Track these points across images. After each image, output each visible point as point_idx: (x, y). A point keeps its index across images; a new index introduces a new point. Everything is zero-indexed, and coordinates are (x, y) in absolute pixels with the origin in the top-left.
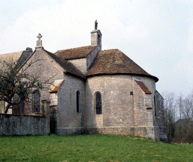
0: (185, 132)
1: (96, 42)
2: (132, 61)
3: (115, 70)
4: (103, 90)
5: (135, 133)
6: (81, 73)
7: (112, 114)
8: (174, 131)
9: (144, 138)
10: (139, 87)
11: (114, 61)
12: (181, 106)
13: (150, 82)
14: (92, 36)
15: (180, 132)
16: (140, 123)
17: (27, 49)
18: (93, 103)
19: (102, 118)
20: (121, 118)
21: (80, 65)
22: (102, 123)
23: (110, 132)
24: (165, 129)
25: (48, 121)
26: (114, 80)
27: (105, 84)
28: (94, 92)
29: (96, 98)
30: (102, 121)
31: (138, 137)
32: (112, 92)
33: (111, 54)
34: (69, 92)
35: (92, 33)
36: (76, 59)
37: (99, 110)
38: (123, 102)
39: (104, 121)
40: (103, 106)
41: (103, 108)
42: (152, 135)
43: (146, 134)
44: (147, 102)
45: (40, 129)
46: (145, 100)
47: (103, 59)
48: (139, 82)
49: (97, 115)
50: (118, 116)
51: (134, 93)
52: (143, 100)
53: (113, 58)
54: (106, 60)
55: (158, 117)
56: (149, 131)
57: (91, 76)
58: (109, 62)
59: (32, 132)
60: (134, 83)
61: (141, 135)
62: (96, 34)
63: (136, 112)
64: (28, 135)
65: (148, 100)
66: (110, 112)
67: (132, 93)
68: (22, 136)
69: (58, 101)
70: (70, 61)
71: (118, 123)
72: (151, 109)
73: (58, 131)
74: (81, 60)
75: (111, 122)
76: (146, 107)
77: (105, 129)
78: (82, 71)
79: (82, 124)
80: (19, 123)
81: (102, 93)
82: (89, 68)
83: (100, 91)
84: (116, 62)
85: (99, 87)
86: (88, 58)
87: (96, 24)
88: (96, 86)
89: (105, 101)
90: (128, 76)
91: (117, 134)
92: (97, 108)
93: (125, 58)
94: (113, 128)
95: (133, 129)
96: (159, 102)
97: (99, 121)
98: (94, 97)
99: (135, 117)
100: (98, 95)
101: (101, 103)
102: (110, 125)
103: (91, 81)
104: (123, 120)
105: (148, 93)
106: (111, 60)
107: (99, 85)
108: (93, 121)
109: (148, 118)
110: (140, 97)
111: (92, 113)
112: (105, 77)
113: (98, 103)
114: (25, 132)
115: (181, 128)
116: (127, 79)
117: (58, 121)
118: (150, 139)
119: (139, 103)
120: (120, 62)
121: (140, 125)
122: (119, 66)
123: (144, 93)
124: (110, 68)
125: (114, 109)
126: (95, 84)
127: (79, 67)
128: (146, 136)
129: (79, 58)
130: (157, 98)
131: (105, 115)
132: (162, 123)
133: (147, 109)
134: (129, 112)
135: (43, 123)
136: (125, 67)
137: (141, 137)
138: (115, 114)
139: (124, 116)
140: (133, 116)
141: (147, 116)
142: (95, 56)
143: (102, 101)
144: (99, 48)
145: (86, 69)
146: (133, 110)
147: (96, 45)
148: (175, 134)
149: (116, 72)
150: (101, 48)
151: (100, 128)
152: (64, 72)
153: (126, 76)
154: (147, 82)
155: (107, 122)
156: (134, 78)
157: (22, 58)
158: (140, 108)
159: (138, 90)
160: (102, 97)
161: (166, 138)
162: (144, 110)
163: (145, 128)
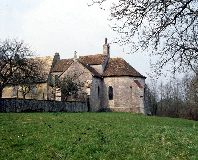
0: (165, 111)
1: (107, 52)
2: (130, 66)
3: (121, 73)
4: (114, 85)
5: (133, 111)
6: (99, 74)
7: (120, 100)
8: (156, 110)
9: (138, 113)
10: (135, 84)
11: (119, 66)
12: (162, 91)
13: (142, 80)
14: (104, 48)
15: (161, 111)
16: (136, 105)
17: (56, 54)
18: (108, 93)
19: (113, 102)
20: (124, 102)
21: (98, 69)
22: (113, 105)
23: (118, 110)
24: (150, 108)
25: (86, 104)
26: (121, 79)
27: (115, 82)
28: (108, 86)
29: (110, 90)
30: (113, 103)
31: (135, 113)
32: (119, 87)
33: (117, 61)
34: (95, 87)
35: (104, 46)
36: (95, 65)
37: (111, 97)
38: (126, 92)
39: (114, 104)
40: (114, 95)
41: (114, 96)
42: (143, 112)
43: (139, 111)
44: (140, 93)
45: (83, 109)
46: (139, 92)
47: (112, 65)
48: (136, 80)
49: (110, 100)
50: (123, 101)
51: (132, 87)
52: (138, 92)
53: (119, 64)
54: (114, 65)
55: (146, 101)
56: (141, 110)
57: (106, 77)
58: (116, 67)
59: (80, 110)
60: (132, 81)
61: (136, 112)
62: (107, 47)
63: (133, 98)
64: (79, 112)
65: (141, 92)
66: (118, 98)
67: (131, 87)
68: (76, 112)
69: (91, 93)
70: (92, 66)
71: (123, 105)
72: (142, 97)
73: (91, 110)
74: (99, 65)
75: (119, 104)
76: (140, 96)
77: (115, 108)
78: (100, 73)
79: (101, 105)
80: (75, 106)
81: (113, 87)
82: (104, 71)
83: (112, 86)
84: (121, 67)
85: (111, 83)
86: (103, 64)
87: (106, 40)
88: (109, 82)
89: (115, 92)
90: (129, 77)
91: (122, 111)
92: (110, 96)
93: (126, 64)
94: (120, 108)
95: (131, 109)
96: (146, 92)
97: (111, 104)
98: (108, 90)
99: (133, 101)
100: (111, 88)
101: (112, 93)
102: (118, 106)
103: (106, 80)
104: (126, 103)
105: (141, 88)
106: (118, 66)
107: (111, 82)
108: (108, 104)
109: (141, 102)
110: (136, 90)
111: (107, 99)
112: (115, 78)
113: (111, 93)
114: (78, 110)
115: (162, 107)
116: (128, 79)
117: (91, 104)
118: (142, 114)
119: (135, 93)
120: (123, 67)
121: (136, 106)
122: (123, 70)
123: (139, 88)
124: (118, 71)
125: (120, 96)
126: (108, 82)
127: (98, 70)
128: (140, 113)
129: (98, 64)
130: (146, 89)
131: (115, 100)
132: (148, 105)
133: (140, 97)
134: (130, 98)
135: (85, 106)
136: (126, 71)
137: (137, 113)
138: (121, 100)
139: (126, 100)
140: (132, 100)
141: (140, 101)
142: (107, 62)
143: (113, 92)
144: (108, 56)
145: (102, 72)
146: (132, 97)
147: (107, 54)
148: (157, 112)
149: (121, 74)
150: (109, 56)
151: (112, 108)
152: (93, 76)
153: (127, 77)
154: (140, 80)
155: (116, 104)
156: (132, 78)
157: (54, 61)
158: (136, 96)
159: (135, 86)
160: (113, 89)
161: (151, 114)
162: (138, 97)
163: (139, 108)
